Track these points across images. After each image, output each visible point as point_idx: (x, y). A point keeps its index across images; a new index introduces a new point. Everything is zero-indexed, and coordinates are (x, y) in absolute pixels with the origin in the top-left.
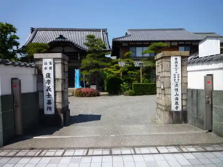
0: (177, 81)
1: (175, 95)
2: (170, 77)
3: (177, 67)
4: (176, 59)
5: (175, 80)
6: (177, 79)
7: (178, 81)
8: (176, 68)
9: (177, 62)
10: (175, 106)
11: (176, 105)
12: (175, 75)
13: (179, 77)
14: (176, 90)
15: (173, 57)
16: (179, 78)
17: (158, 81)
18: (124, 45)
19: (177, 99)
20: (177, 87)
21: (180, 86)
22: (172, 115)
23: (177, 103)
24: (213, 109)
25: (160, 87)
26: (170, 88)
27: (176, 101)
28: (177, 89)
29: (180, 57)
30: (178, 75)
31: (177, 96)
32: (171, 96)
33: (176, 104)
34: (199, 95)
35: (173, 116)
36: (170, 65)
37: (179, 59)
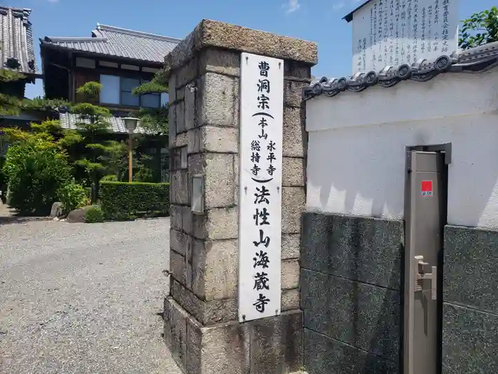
0: (263, 174)
1: (256, 244)
2: (234, 155)
3: (265, 111)
4: (264, 67)
5: (256, 169)
6: (264, 164)
7: (269, 177)
8: (261, 110)
9: (265, 86)
10: (256, 294)
11: (261, 291)
12: (256, 146)
13: (272, 157)
14: (260, 220)
15: (249, 55)
16: (274, 163)
17: (178, 174)
18: (81, 63)
19: (263, 260)
20: (264, 204)
21: (275, 198)
22: (242, 339)
23: (261, 281)
24: (446, 322)
25: (186, 201)
26: (233, 206)
27: (260, 269)
28: (265, 214)
29: (282, 61)
30: (271, 146)
31: (262, 247)
32: (238, 246)
33: (257, 286)
34: (365, 244)
35: (246, 345)
36: (237, 97)
37: (277, 69)
